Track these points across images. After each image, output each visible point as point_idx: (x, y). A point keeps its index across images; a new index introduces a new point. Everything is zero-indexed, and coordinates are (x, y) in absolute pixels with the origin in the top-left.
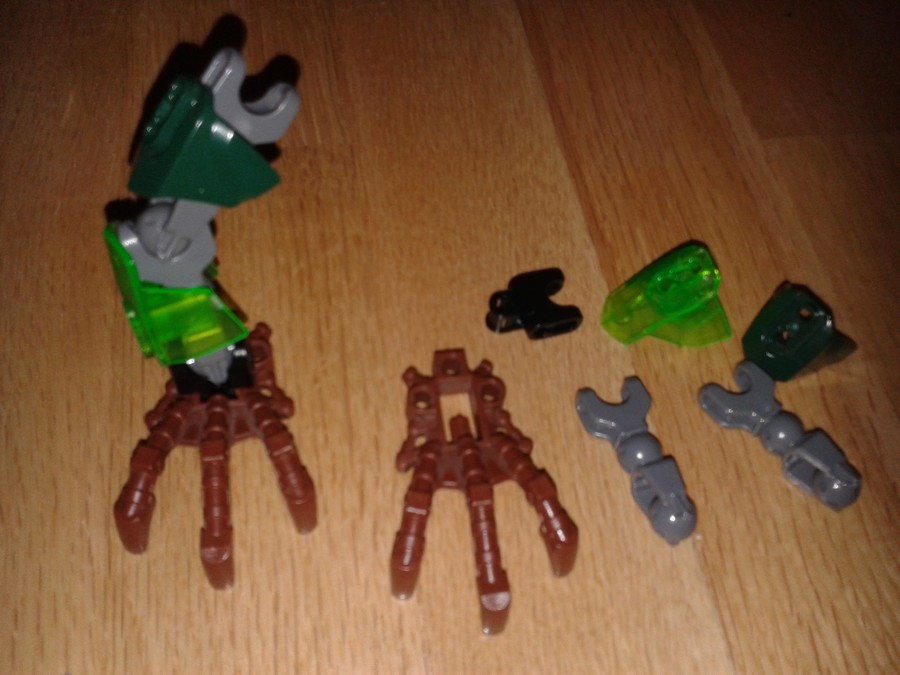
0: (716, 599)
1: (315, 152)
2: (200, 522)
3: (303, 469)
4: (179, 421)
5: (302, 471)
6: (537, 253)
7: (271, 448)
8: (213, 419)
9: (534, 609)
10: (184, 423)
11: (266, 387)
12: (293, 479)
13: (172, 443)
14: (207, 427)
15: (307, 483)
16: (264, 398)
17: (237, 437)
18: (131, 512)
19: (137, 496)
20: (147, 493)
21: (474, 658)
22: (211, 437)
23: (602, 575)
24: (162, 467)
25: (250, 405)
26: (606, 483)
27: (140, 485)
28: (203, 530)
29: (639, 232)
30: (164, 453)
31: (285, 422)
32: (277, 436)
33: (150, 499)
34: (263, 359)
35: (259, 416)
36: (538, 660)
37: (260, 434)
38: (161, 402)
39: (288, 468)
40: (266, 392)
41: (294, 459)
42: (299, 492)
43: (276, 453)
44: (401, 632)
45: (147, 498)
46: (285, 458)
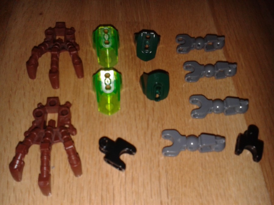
2: (39, 172)
3: (77, 154)
4: (35, 136)
5: (76, 155)
7: (66, 146)
8: (47, 135)
9: (202, 164)
10: (37, 136)
11: (67, 124)
12: (73, 158)
13: (31, 143)
14: (44, 137)
15: (78, 159)
16: (66, 128)
17: (55, 142)
18: (16, 166)
19: (18, 162)
20: (21, 161)
21: (182, 177)
22: (45, 142)
23: (225, 157)
24: (27, 152)
25: (60, 131)
26: (227, 130)
27: (19, 158)
30: (28, 147)
31: (72, 137)
32: (68, 142)
33: (22, 163)
34: (67, 114)
35: (63, 134)
36: (203, 180)
37: (63, 141)
38: (30, 128)
39: (72, 153)
40: (67, 126)
41: (74, 150)
42: (75, 162)
43: (67, 148)
44: (159, 166)
45: (21, 163)
46: (71, 150)
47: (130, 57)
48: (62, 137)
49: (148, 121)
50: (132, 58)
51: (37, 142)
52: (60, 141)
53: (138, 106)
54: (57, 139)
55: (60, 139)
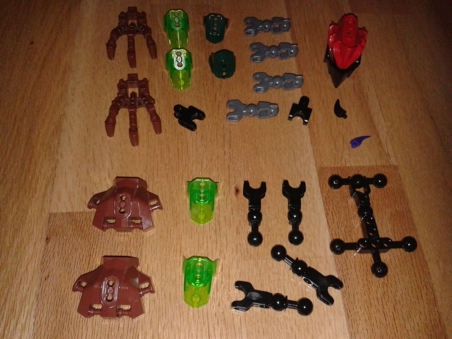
0: (310, 130)
1: (208, 7)
6: (274, 41)
26: (285, 102)
28: (130, 129)
29: (307, 37)
44: (224, 128)
47: (200, 40)
48: (144, 103)
49: (216, 95)
50: (202, 40)
51: (125, 106)
52: (144, 106)
53: (207, 83)
54: (140, 105)
55: (143, 104)
